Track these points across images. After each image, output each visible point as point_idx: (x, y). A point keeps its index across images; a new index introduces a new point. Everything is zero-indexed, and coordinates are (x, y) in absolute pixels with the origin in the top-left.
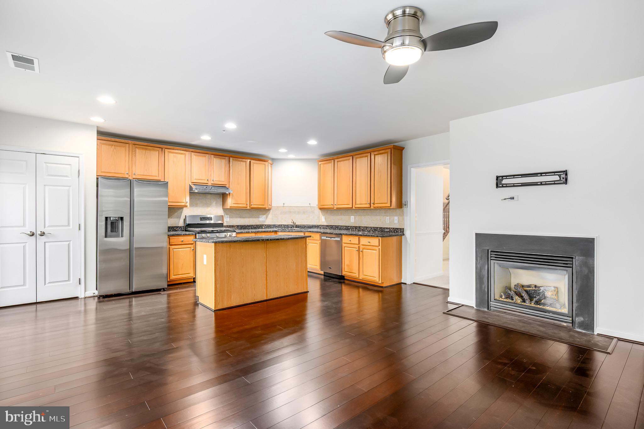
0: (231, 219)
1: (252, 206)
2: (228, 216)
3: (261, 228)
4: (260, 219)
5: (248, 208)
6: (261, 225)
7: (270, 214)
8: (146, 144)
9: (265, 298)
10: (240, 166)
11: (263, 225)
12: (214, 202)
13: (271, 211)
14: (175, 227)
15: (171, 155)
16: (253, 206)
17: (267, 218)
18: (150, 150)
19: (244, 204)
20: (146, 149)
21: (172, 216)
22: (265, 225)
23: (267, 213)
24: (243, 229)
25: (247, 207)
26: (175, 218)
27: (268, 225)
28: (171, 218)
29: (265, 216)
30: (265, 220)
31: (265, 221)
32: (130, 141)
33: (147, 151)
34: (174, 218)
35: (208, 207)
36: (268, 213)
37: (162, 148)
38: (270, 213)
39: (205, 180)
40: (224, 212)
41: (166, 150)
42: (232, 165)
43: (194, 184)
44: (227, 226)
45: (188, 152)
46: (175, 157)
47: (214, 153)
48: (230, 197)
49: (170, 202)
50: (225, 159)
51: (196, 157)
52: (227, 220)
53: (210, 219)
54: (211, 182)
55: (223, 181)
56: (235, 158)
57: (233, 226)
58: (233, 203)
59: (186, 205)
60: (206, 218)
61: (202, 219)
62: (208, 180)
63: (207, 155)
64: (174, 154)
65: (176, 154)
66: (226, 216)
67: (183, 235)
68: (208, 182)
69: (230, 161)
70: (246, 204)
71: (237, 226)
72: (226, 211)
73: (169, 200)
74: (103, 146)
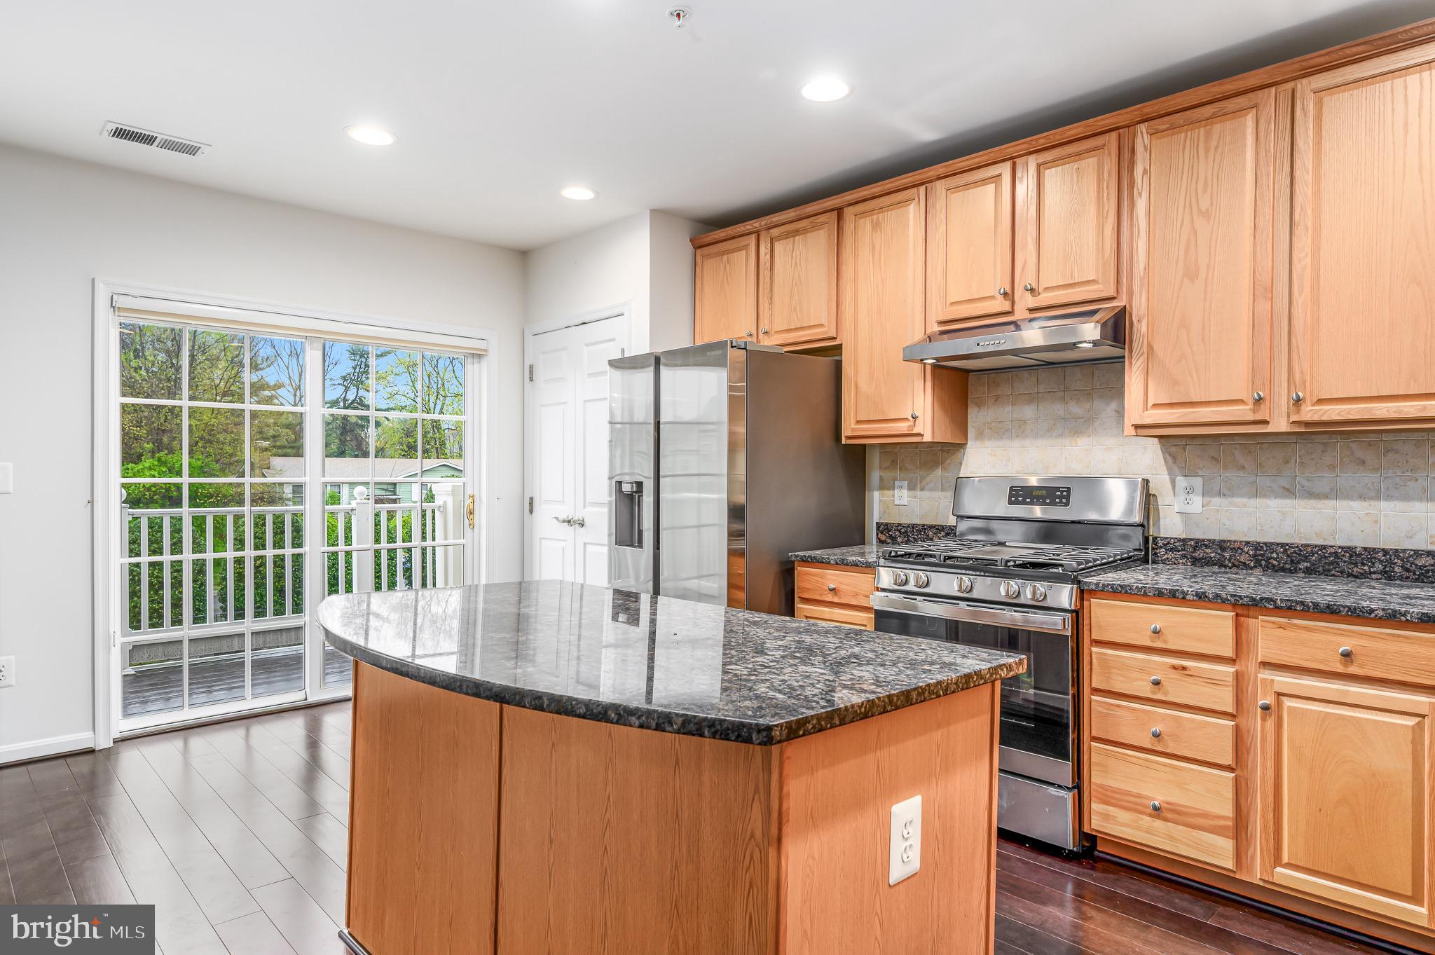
0: (1216, 501)
1: (1298, 412)
2: (1198, 482)
5: (1280, 424)
8: (791, 214)
10: (1207, 150)
14: (931, 527)
15: (866, 224)
16: (1310, 412)
18: (804, 231)
19: (1241, 401)
20: (796, 233)
21: (924, 482)
24: (1309, 572)
25: (1266, 422)
26: (935, 489)
28: (922, 490)
32: (756, 224)
33: (797, 238)
34: (931, 490)
35: (1076, 432)
37: (839, 211)
39: (992, 297)
40: (1170, 460)
41: (849, 212)
42: (1145, 171)
43: (951, 328)
44: (1184, 541)
45: (922, 189)
46: (876, 226)
47: (1042, 139)
48: (1134, 369)
49: (858, 422)
50: (1102, 147)
51: (955, 198)
52: (1189, 509)
53: (1061, 497)
54: (1025, 302)
55: (1088, 282)
56: (1166, 119)
57: (1222, 545)
58: (1150, 404)
59: (915, 431)
60: (1038, 493)
61: (1017, 496)
62: (1008, 295)
63: (1008, 164)
64: (875, 217)
65: (880, 215)
66: (1181, 482)
67: (837, 563)
68: (1006, 306)
69: (1133, 150)
70: (1251, 402)
71: (1257, 546)
72: (1184, 449)
73: (856, 414)
74: (708, 263)
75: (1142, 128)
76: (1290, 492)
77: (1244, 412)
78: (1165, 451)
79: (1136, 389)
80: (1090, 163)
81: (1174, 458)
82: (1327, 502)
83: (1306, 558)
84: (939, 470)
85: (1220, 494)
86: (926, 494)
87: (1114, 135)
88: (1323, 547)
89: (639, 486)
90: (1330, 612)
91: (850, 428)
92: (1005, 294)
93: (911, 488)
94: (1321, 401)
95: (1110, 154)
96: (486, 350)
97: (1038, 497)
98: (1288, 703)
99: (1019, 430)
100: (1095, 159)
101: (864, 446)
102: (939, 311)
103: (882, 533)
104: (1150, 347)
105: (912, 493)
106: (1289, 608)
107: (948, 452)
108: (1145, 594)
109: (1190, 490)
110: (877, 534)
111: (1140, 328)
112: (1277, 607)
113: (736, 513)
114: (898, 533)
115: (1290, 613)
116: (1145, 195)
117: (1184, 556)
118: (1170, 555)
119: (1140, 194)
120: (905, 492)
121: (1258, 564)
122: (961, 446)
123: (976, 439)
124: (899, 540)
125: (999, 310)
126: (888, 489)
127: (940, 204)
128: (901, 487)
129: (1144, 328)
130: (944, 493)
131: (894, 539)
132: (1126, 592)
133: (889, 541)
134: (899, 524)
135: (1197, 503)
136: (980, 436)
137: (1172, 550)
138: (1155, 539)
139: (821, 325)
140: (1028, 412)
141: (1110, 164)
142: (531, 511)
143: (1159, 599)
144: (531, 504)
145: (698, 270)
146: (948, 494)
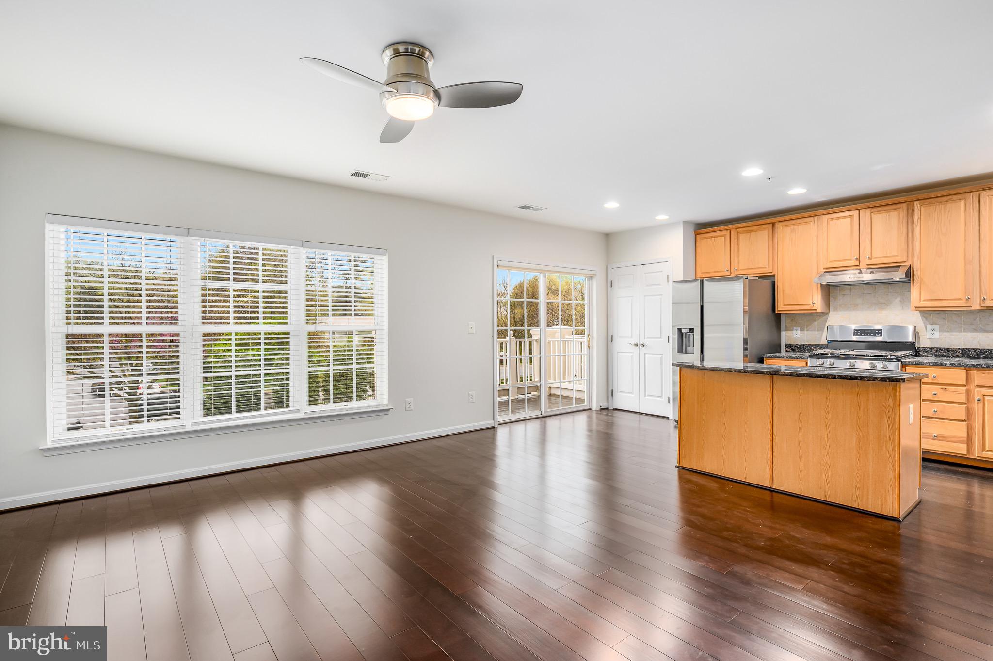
0: (945, 334)
1: (984, 303)
2: (937, 327)
5: (976, 307)
8: (749, 224)
9: (767, 484)
14: (813, 345)
15: (787, 230)
16: (989, 303)
18: (756, 231)
19: (961, 299)
20: (751, 231)
21: (808, 328)
25: (970, 306)
26: (815, 331)
28: (807, 331)
32: (730, 227)
33: (752, 233)
34: (811, 331)
35: (881, 309)
37: (774, 224)
39: (850, 260)
40: (924, 319)
41: (779, 225)
42: (918, 218)
43: (829, 271)
44: (932, 349)
45: (816, 218)
46: (793, 231)
47: (872, 204)
48: (915, 287)
49: (785, 305)
50: (899, 208)
51: (831, 222)
52: (932, 337)
53: (878, 333)
54: (865, 262)
55: (894, 256)
56: (927, 200)
57: (948, 350)
58: (922, 300)
59: (813, 309)
60: (867, 331)
61: (857, 333)
62: (858, 260)
63: (857, 211)
64: (792, 227)
65: (795, 227)
66: (929, 327)
67: (787, 358)
68: (857, 263)
69: (913, 210)
70: (965, 299)
71: (963, 350)
72: (931, 315)
73: (783, 302)
74: (703, 241)
75: (917, 203)
76: (976, 330)
77: (961, 303)
78: (922, 316)
79: (916, 294)
80: (894, 214)
81: (926, 318)
83: (984, 353)
84: (816, 323)
85: (946, 331)
86: (809, 332)
87: (905, 205)
88: (990, 350)
89: (691, 330)
91: (780, 307)
92: (856, 259)
93: (801, 330)
95: (903, 211)
96: (594, 276)
97: (867, 333)
98: (987, 397)
99: (855, 307)
100: (897, 212)
101: (781, 314)
102: (824, 264)
103: (788, 348)
104: (922, 280)
105: (801, 332)
106: (987, 367)
107: (820, 316)
108: (930, 365)
109: (933, 330)
110: (785, 348)
111: (918, 274)
112: (982, 367)
113: (746, 341)
114: (796, 348)
115: (987, 369)
116: (919, 226)
117: (931, 354)
118: (925, 354)
119: (917, 226)
120: (799, 332)
121: (964, 356)
122: (827, 314)
123: (834, 311)
124: (797, 350)
125: (853, 265)
126: (790, 330)
127: (825, 224)
128: (796, 330)
129: (919, 273)
130: (818, 332)
131: (794, 350)
132: (922, 364)
133: (791, 351)
134: (797, 344)
135: (936, 335)
136: (836, 309)
137: (926, 352)
138: (918, 348)
139: (765, 267)
140: (859, 301)
141: (903, 214)
142: (612, 341)
143: (935, 366)
144: (612, 338)
145: (698, 243)
146: (820, 332)
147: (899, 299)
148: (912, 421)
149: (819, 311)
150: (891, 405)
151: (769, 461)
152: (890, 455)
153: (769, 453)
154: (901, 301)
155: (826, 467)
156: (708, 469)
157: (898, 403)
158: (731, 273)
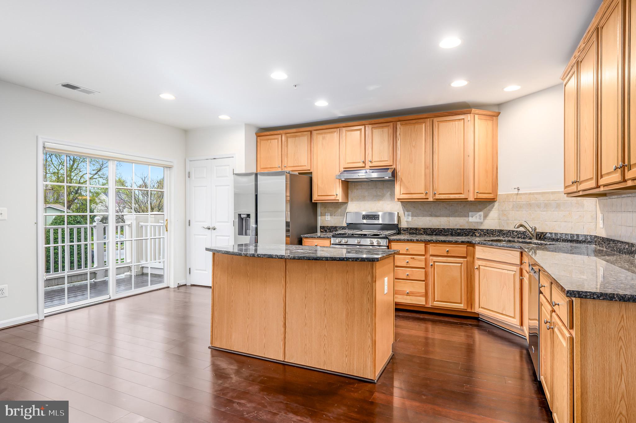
0: (415, 218)
1: (435, 196)
2: (410, 213)
3: (472, 236)
4: (471, 219)
5: (431, 199)
6: (471, 229)
7: (493, 210)
8: (294, 130)
9: (280, 358)
10: (414, 131)
11: (476, 230)
12: (388, 192)
13: (496, 204)
14: (337, 227)
15: (320, 137)
16: (438, 197)
17: (485, 216)
18: (299, 136)
19: (422, 193)
20: (296, 136)
21: (335, 214)
22: (480, 230)
23: (486, 207)
24: (436, 235)
25: (428, 199)
26: (339, 216)
27: (488, 230)
28: (334, 216)
29: (481, 213)
30: (482, 220)
31: (482, 223)
32: (281, 132)
33: (296, 138)
34: (337, 216)
35: (379, 200)
36: (488, 208)
37: (311, 132)
38: (495, 207)
39: (359, 162)
40: (404, 208)
41: (314, 133)
42: (399, 134)
43: (347, 170)
44: (407, 228)
45: (338, 129)
46: (324, 138)
47: (373, 121)
48: (397, 184)
49: (318, 196)
50: (389, 126)
51: (348, 133)
52: (408, 220)
53: (377, 217)
54: (369, 164)
55: (385, 161)
56: (405, 122)
57: (416, 229)
58: (401, 193)
59: (337, 199)
60: (370, 216)
61: (365, 217)
62: (364, 162)
63: (364, 126)
64: (323, 135)
65: (325, 135)
66: (406, 213)
67: (318, 238)
68: (364, 165)
69: (396, 128)
70: (425, 194)
71: (424, 229)
72: (407, 205)
73: (317, 193)
74: (262, 142)
75: (399, 123)
76: (431, 215)
77: (423, 196)
78: (402, 205)
79: (399, 190)
80: (386, 130)
81: (404, 207)
82: (439, 218)
83: (435, 231)
84: (340, 210)
85: (415, 216)
87: (392, 123)
88: (438, 229)
89: (248, 216)
90: (444, 242)
91: (315, 198)
92: (363, 162)
93: (331, 216)
94: (440, 194)
95: (391, 128)
96: (172, 166)
97: (371, 218)
98: (436, 264)
99: (364, 198)
100: (387, 129)
101: (317, 203)
102: (344, 165)
103: (322, 229)
104: (401, 179)
105: (331, 217)
106: (436, 242)
107: (342, 205)
108: (405, 241)
109: (408, 215)
110: (320, 230)
111: (399, 174)
112: (434, 242)
113: (288, 224)
114: (327, 229)
115: (436, 243)
116: (400, 140)
117: (407, 232)
118: (404, 232)
119: (398, 140)
120: (329, 217)
121: (424, 233)
122: (348, 202)
123: (351, 201)
124: (328, 231)
125: (362, 166)
126: (323, 216)
127: (344, 134)
128: (328, 215)
129: (400, 174)
130: (341, 217)
131: (326, 231)
132: (400, 241)
133: (324, 231)
134: (328, 226)
135: (410, 219)
136: (352, 200)
137: (404, 231)
138: (400, 228)
139: (305, 166)
140: (366, 194)
141: (391, 131)
142: (189, 225)
143: (408, 242)
144: (189, 222)
145: (259, 144)
146: (343, 217)
147: (389, 193)
148: (387, 291)
149: (340, 201)
150: (370, 281)
151: (282, 336)
152: (369, 325)
153: (283, 329)
154: (390, 195)
155: (325, 339)
156: (235, 348)
157: (374, 279)
158: (282, 169)
